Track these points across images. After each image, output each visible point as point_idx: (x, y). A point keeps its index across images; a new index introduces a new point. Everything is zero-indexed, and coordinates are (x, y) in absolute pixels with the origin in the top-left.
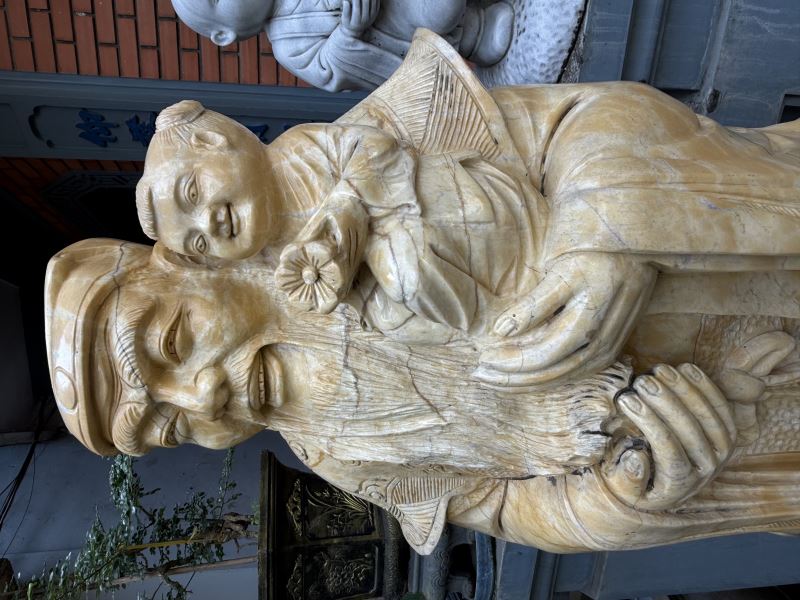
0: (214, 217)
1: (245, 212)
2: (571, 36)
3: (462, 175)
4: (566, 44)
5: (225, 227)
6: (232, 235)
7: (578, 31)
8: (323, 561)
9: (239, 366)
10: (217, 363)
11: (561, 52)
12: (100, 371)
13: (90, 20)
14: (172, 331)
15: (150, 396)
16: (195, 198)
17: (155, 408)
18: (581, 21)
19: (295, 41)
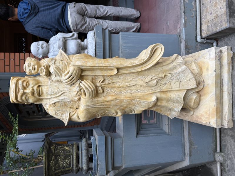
0: (32, 67)
1: (36, 67)
3: (60, 62)
5: (34, 69)
6: (35, 70)
8: (59, 158)
9: (35, 88)
10: (33, 87)
12: (17, 88)
13: (14, 61)
14: (27, 83)
15: (23, 91)
16: (30, 65)
17: (24, 93)
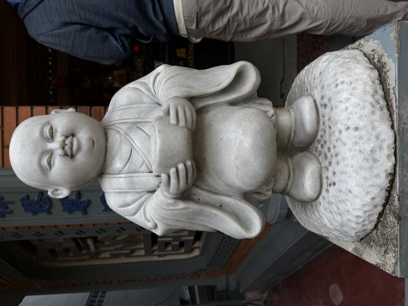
2: (384, 194)
4: (380, 200)
7: (390, 190)
11: (375, 206)
18: (392, 182)
19: (123, 195)
